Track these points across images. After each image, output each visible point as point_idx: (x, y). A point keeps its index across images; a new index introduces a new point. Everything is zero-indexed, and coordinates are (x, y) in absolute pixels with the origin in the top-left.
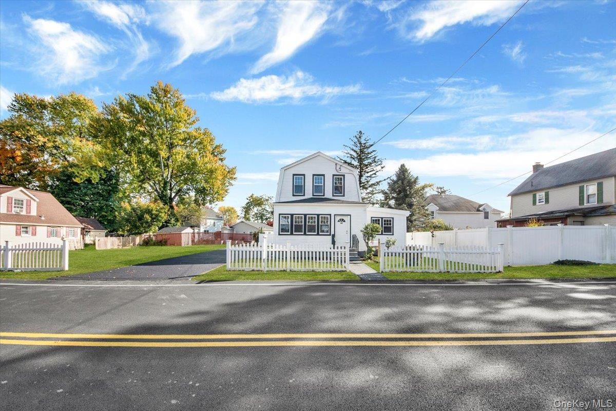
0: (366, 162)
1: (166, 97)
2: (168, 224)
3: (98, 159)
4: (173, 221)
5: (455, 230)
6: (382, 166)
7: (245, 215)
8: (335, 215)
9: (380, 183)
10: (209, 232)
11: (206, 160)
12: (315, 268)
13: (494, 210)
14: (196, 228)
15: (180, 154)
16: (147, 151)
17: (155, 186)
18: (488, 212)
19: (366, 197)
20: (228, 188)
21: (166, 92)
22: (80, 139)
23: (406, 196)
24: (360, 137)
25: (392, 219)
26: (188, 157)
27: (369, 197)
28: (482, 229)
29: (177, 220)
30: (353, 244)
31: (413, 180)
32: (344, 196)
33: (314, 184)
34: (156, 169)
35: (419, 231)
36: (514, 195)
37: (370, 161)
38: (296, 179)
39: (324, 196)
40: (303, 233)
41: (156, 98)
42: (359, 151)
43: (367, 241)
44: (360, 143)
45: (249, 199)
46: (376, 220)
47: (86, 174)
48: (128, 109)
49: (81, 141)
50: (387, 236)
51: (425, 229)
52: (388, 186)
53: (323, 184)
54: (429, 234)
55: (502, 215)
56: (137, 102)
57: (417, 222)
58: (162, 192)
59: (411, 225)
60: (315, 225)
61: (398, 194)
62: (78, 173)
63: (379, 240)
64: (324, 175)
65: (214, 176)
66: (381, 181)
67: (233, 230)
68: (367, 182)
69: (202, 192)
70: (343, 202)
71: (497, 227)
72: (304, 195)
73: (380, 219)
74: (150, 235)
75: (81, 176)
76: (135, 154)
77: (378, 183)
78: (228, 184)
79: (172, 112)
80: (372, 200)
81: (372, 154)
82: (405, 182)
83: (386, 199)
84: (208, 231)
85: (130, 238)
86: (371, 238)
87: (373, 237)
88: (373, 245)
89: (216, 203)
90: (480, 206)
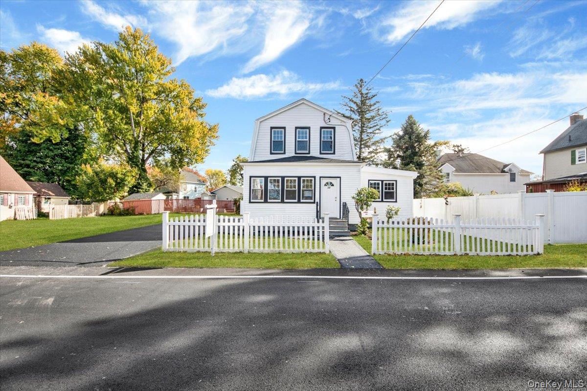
0: (368, 116)
1: (135, 43)
2: (140, 190)
3: (58, 116)
4: (145, 186)
5: (476, 195)
6: (388, 119)
7: (231, 179)
8: (320, 177)
9: (385, 141)
10: (190, 198)
11: (182, 115)
12: (282, 249)
13: (522, 171)
14: (174, 194)
15: (153, 108)
16: (116, 106)
17: (125, 146)
18: (515, 174)
19: (369, 157)
20: (209, 148)
21: (135, 37)
22: (43, 94)
23: (415, 154)
24: (361, 86)
25: (395, 182)
26: (162, 112)
27: (372, 157)
28: (513, 195)
29: (150, 185)
30: (343, 214)
31: (423, 134)
32: (334, 153)
33: (297, 140)
34: (126, 127)
35: (430, 197)
36: (547, 152)
37: (373, 114)
38: (274, 134)
39: (309, 153)
40: (280, 201)
41: (124, 45)
42: (359, 102)
43: (360, 210)
44: (362, 94)
45: (235, 161)
46: (375, 184)
47: (45, 133)
48: (93, 59)
49: (44, 97)
50: (388, 204)
51: (437, 195)
52: (392, 143)
53: (308, 140)
54: (441, 201)
55: (532, 176)
56: (104, 51)
57: (428, 186)
58: (133, 153)
59: (419, 190)
60: (296, 190)
61: (405, 152)
62: (37, 132)
63: (375, 209)
64: (309, 128)
65: (191, 134)
66: (386, 138)
67: (215, 196)
68: (369, 139)
69: (178, 153)
70: (331, 161)
71: (527, 192)
72: (284, 153)
73: (380, 182)
74: (116, 203)
75: (40, 136)
76: (100, 110)
77: (382, 140)
78: (209, 144)
79: (142, 61)
80: (375, 160)
81: (375, 106)
82: (413, 137)
83: (390, 158)
84: (188, 197)
85: (93, 205)
86: (365, 207)
87: (368, 205)
88: (367, 216)
89: (194, 166)
90: (506, 166)
